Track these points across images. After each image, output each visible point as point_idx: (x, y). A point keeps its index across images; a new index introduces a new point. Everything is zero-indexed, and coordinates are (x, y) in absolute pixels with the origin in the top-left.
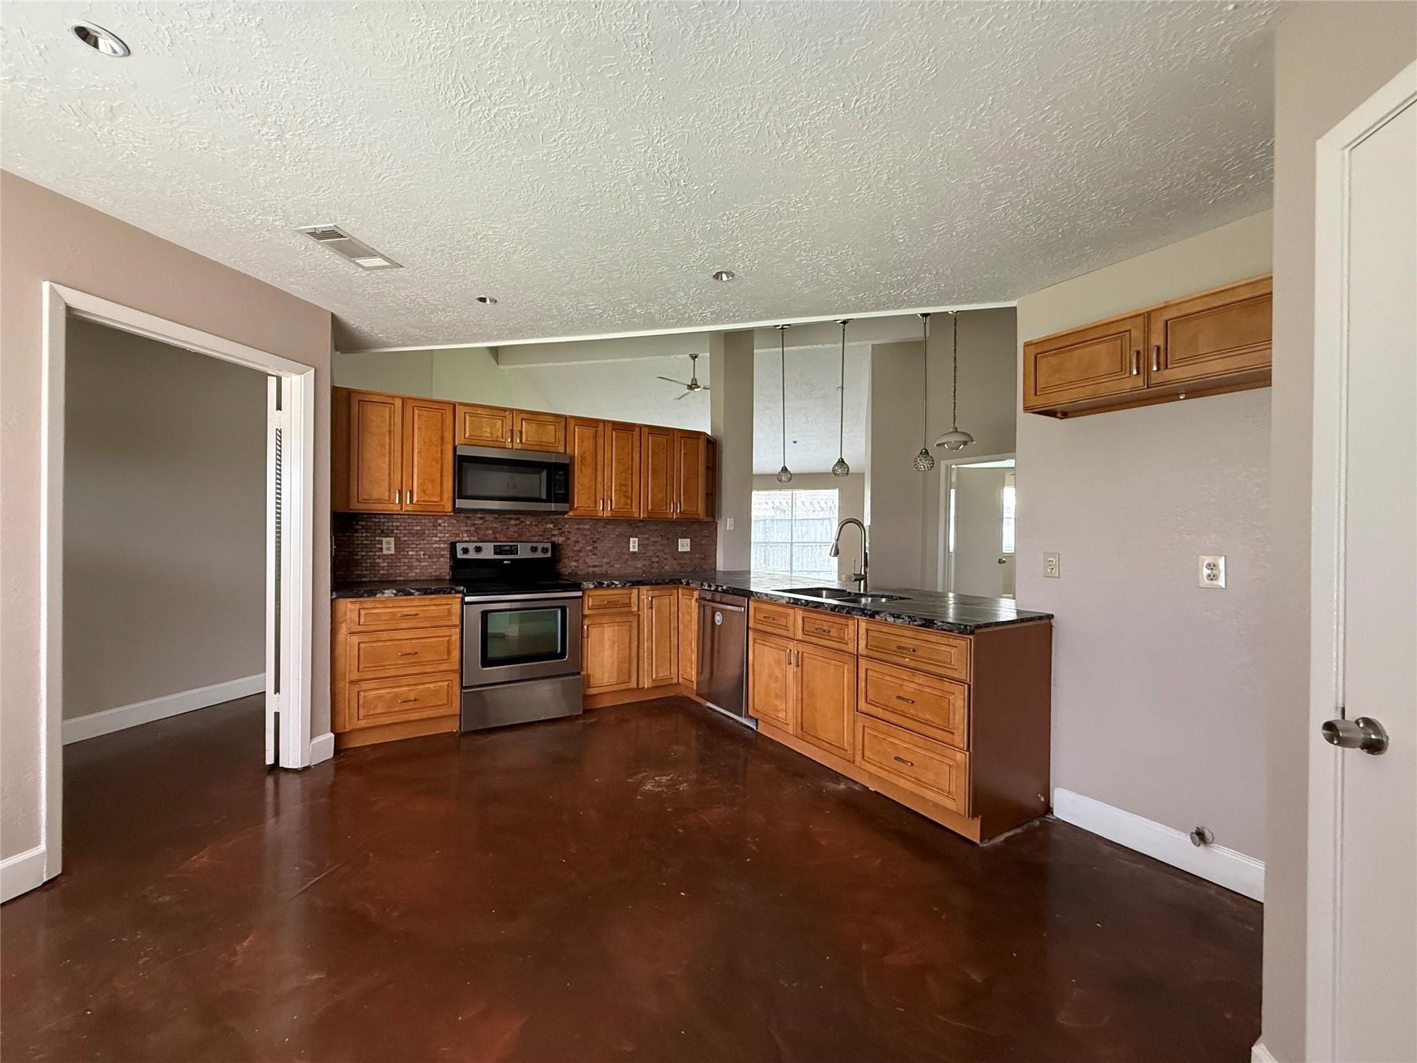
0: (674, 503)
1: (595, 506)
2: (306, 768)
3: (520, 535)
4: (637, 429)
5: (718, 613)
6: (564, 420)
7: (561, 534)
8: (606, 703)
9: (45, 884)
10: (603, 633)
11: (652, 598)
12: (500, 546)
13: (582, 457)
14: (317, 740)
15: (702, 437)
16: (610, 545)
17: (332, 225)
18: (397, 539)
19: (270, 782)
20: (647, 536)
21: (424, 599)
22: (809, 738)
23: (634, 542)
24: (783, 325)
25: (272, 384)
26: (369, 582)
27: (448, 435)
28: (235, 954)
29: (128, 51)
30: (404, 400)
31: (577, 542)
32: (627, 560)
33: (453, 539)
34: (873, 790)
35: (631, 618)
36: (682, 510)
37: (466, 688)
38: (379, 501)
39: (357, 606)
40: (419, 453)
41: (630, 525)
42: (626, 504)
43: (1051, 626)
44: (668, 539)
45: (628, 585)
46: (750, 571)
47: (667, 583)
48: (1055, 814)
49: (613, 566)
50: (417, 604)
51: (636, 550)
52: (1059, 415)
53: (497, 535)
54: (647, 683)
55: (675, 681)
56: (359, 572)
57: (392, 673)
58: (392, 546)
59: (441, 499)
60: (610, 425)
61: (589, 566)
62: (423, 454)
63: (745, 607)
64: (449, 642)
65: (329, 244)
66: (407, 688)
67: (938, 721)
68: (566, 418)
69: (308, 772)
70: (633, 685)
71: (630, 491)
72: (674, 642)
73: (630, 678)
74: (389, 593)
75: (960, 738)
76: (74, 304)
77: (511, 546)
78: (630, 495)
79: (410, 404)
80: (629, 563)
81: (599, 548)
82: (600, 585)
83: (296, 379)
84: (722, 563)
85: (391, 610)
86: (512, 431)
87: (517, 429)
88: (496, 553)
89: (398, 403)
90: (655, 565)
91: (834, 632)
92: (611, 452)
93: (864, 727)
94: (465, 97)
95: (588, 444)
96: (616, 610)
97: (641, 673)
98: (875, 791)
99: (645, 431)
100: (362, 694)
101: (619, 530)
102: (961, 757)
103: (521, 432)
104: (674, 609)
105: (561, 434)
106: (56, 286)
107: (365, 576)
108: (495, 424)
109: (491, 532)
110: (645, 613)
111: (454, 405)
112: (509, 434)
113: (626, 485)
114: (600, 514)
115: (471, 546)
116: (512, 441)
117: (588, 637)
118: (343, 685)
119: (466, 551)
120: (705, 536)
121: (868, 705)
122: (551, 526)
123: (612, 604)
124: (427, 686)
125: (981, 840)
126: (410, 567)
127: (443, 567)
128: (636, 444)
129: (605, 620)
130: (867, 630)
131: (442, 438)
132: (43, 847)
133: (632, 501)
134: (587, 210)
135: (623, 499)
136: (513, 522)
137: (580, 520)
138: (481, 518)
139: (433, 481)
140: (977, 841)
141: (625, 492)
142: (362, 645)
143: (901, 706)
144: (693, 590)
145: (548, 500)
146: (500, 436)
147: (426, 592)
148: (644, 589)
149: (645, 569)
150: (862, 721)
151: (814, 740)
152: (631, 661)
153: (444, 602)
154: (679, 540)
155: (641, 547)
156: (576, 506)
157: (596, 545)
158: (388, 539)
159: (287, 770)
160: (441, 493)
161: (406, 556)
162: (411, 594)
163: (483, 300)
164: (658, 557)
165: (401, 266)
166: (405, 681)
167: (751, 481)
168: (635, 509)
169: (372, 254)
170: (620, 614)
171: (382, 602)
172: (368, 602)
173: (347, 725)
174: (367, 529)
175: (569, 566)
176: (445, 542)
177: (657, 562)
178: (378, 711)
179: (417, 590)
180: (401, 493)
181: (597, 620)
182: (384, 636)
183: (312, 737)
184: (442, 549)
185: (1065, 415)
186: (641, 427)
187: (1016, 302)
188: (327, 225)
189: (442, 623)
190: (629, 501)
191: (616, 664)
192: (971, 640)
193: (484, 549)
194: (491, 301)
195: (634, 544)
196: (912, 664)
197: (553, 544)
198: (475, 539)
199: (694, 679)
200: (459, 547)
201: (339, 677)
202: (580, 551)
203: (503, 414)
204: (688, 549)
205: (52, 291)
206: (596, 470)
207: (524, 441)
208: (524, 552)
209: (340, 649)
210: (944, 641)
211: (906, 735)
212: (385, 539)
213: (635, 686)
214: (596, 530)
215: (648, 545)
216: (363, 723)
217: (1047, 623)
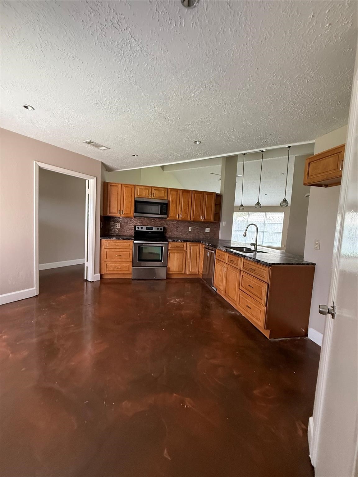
0: (202, 216)
1: (176, 216)
2: (93, 281)
3: (154, 224)
4: (191, 192)
5: (208, 253)
6: (167, 189)
7: (167, 224)
8: (175, 277)
9: (35, 296)
10: (174, 256)
11: (191, 246)
12: (148, 227)
13: (172, 201)
14: (96, 275)
15: (214, 194)
16: (182, 229)
17: (89, 140)
18: (121, 224)
19: (85, 283)
20: (195, 226)
21: (123, 241)
22: (227, 296)
23: (190, 228)
24: (244, 154)
25: (87, 182)
26: (114, 235)
27: (133, 195)
28: (60, 317)
29: (34, 109)
30: (121, 185)
31: (172, 227)
32: (188, 234)
33: (135, 225)
34: (243, 316)
35: (184, 252)
36: (205, 218)
37: (134, 267)
38: (114, 213)
39: (106, 241)
40: (125, 200)
41: (189, 223)
42: (186, 216)
43: (315, 268)
44: (202, 228)
45: (183, 241)
46: (231, 240)
47: (196, 242)
48: (308, 337)
49: (183, 235)
50: (121, 242)
51: (191, 231)
52: (323, 186)
53: (148, 224)
54: (188, 272)
55: (197, 273)
56: (111, 233)
57: (115, 260)
58: (120, 226)
59: (131, 213)
60: (182, 191)
61: (175, 235)
62: (126, 200)
63: (214, 251)
64: (129, 253)
65: (92, 145)
66: (118, 265)
67: (259, 295)
68: (168, 189)
69: (93, 282)
70: (183, 272)
71: (187, 211)
72: (198, 261)
73: (182, 270)
74: (114, 238)
75: (264, 302)
76: (40, 166)
77: (151, 227)
78: (187, 213)
79: (123, 186)
80: (188, 235)
81: (179, 229)
82: (174, 241)
83: (92, 180)
84: (221, 236)
85: (115, 243)
86: (151, 193)
87: (153, 192)
88: (147, 229)
89: (120, 186)
90: (197, 236)
91: (235, 262)
92: (182, 199)
93: (240, 294)
94: (101, 105)
95: (175, 197)
96: (179, 249)
97: (186, 269)
98: (244, 317)
99: (194, 193)
100: (107, 265)
101: (185, 224)
102: (264, 308)
103: (154, 193)
104: (198, 250)
105: (166, 194)
106: (37, 162)
107: (113, 234)
108: (146, 191)
109: (146, 223)
110: (188, 251)
111: (135, 186)
112: (150, 194)
113: (186, 210)
114: (177, 219)
115: (140, 227)
116: (151, 196)
117: (169, 256)
118: (102, 262)
119: (138, 228)
120: (215, 227)
121: (242, 287)
122: (164, 222)
123: (177, 247)
124: (123, 265)
125: (270, 338)
126: (124, 232)
127: (132, 233)
128: (190, 197)
129: (175, 251)
130: (244, 262)
131: (131, 196)
132: (35, 288)
133: (188, 215)
134: (146, 128)
135: (185, 214)
136: (153, 220)
137: (173, 220)
138: (143, 219)
139: (128, 208)
140: (268, 338)
141: (186, 212)
142: (107, 252)
143: (250, 288)
144: (203, 244)
145: (160, 214)
146: (148, 194)
147: (124, 239)
148: (188, 243)
149: (193, 237)
150: (240, 292)
151: (228, 297)
152: (184, 264)
153: (128, 242)
154: (206, 228)
155: (192, 230)
156: (170, 216)
157: (178, 228)
158: (119, 224)
159: (89, 281)
160: (131, 212)
161: (123, 229)
162: (120, 239)
163: (134, 155)
164: (198, 233)
165: (110, 149)
166: (118, 262)
167: (233, 209)
168: (189, 217)
169: (102, 146)
170: (180, 250)
171: (112, 241)
172: (109, 240)
173: (103, 272)
174: (113, 221)
175: (169, 234)
176: (133, 225)
177: (198, 235)
178: (111, 270)
179: (121, 238)
180: (120, 211)
181: (173, 251)
182: (113, 250)
183: (94, 274)
184: (133, 227)
185: (326, 186)
186: (192, 191)
187: (315, 141)
188: (88, 140)
189: (128, 248)
190: (187, 215)
191: (178, 266)
192: (270, 268)
193: (143, 228)
194: (136, 155)
195: (190, 229)
196: (254, 275)
197: (164, 228)
198: (142, 225)
199: (202, 273)
200: (137, 227)
201: (102, 259)
202: (173, 230)
203: (149, 188)
204: (209, 232)
205: (36, 162)
206: (177, 205)
207: (155, 196)
208: (155, 229)
209: (102, 252)
210: (263, 268)
211: (250, 298)
212: (118, 224)
213: (184, 273)
214: (178, 224)
215: (195, 229)
216: (107, 272)
217: (312, 267)
